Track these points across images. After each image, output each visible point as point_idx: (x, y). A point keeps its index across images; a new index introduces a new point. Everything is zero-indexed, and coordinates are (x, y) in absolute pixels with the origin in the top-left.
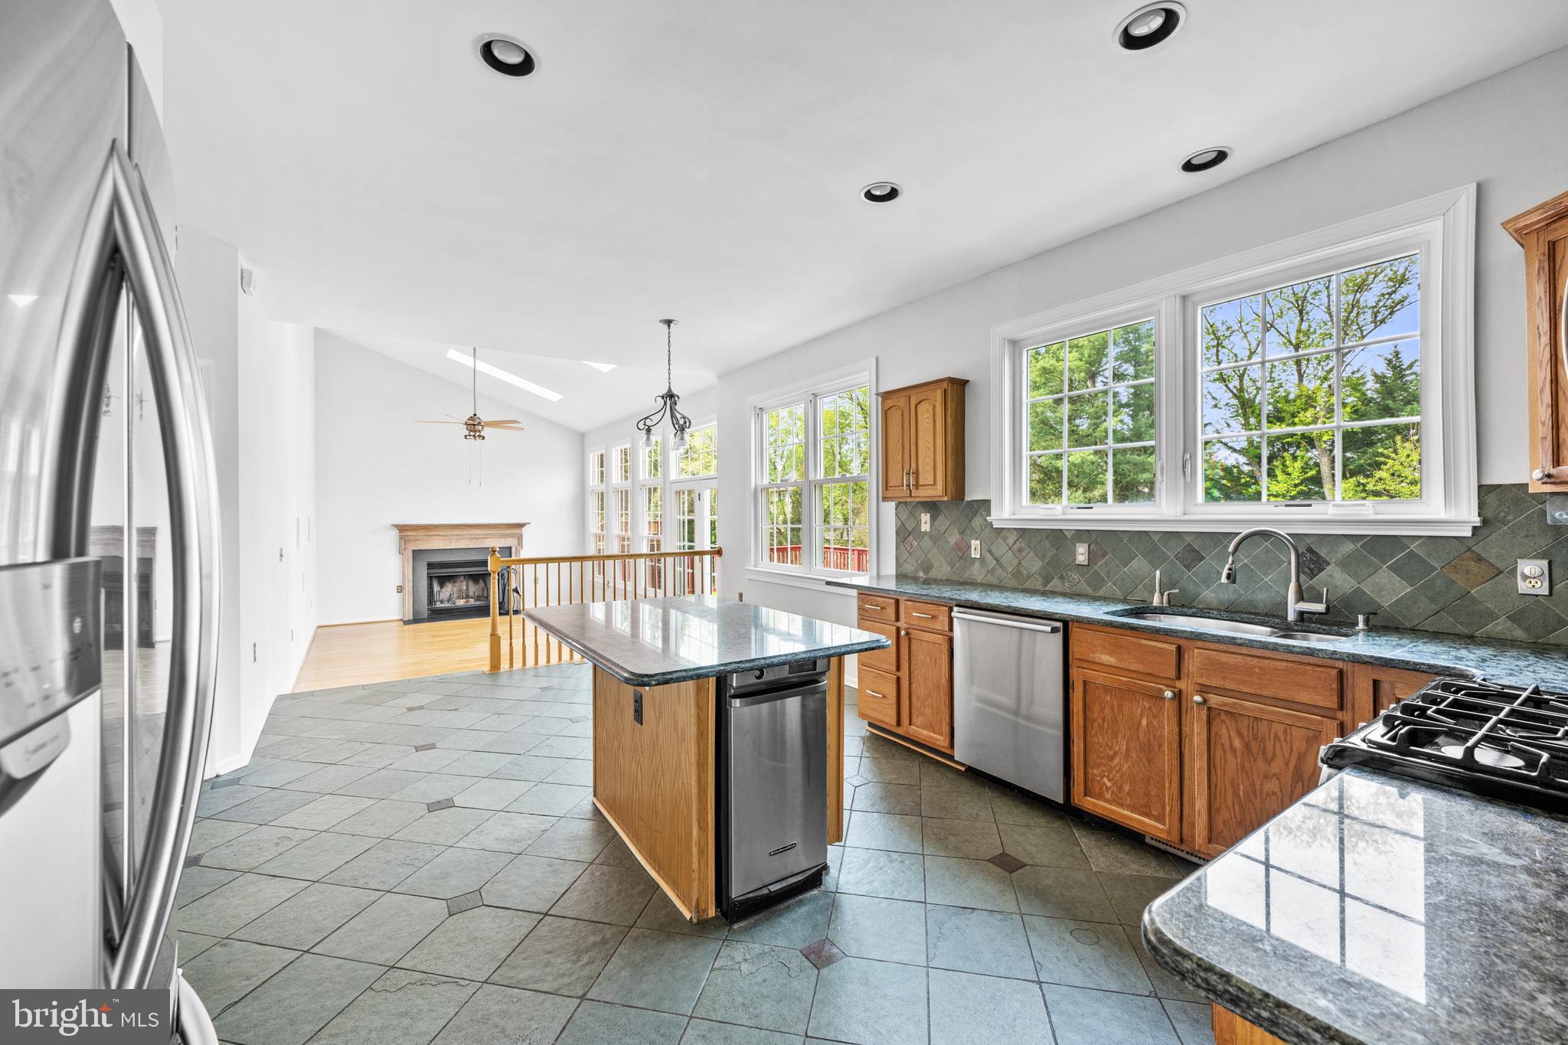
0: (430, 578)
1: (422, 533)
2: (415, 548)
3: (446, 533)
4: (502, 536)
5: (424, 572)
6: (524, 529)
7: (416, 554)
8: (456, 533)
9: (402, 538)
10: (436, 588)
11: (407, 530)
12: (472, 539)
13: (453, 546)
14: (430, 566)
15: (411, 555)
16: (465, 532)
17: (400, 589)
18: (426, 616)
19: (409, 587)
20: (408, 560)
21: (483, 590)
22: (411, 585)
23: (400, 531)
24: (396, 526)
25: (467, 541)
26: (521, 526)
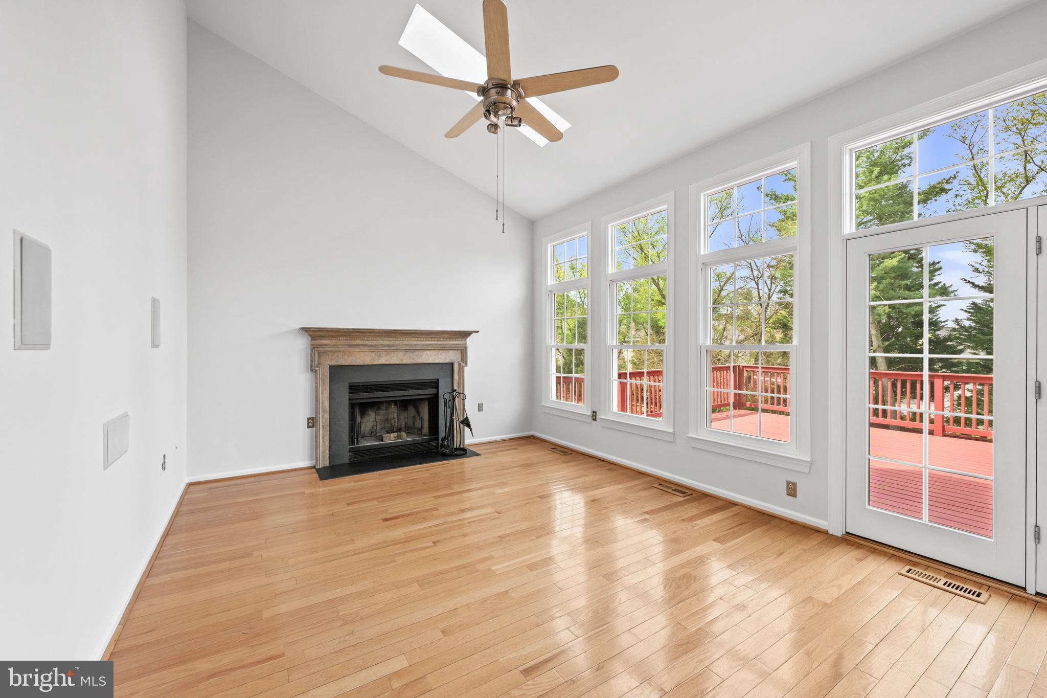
0: (352, 406)
1: (342, 341)
2: (333, 363)
3: (375, 343)
4: (445, 348)
5: (344, 397)
6: (469, 341)
7: (335, 371)
8: (385, 343)
9: (314, 348)
10: (359, 419)
11: (322, 337)
12: (407, 351)
13: (382, 361)
14: (353, 388)
15: (327, 373)
16: (397, 342)
17: (312, 423)
18: (346, 460)
19: (324, 419)
20: (323, 380)
21: (414, 418)
22: (327, 416)
23: (313, 338)
24: (306, 330)
25: (400, 354)
26: (465, 334)
